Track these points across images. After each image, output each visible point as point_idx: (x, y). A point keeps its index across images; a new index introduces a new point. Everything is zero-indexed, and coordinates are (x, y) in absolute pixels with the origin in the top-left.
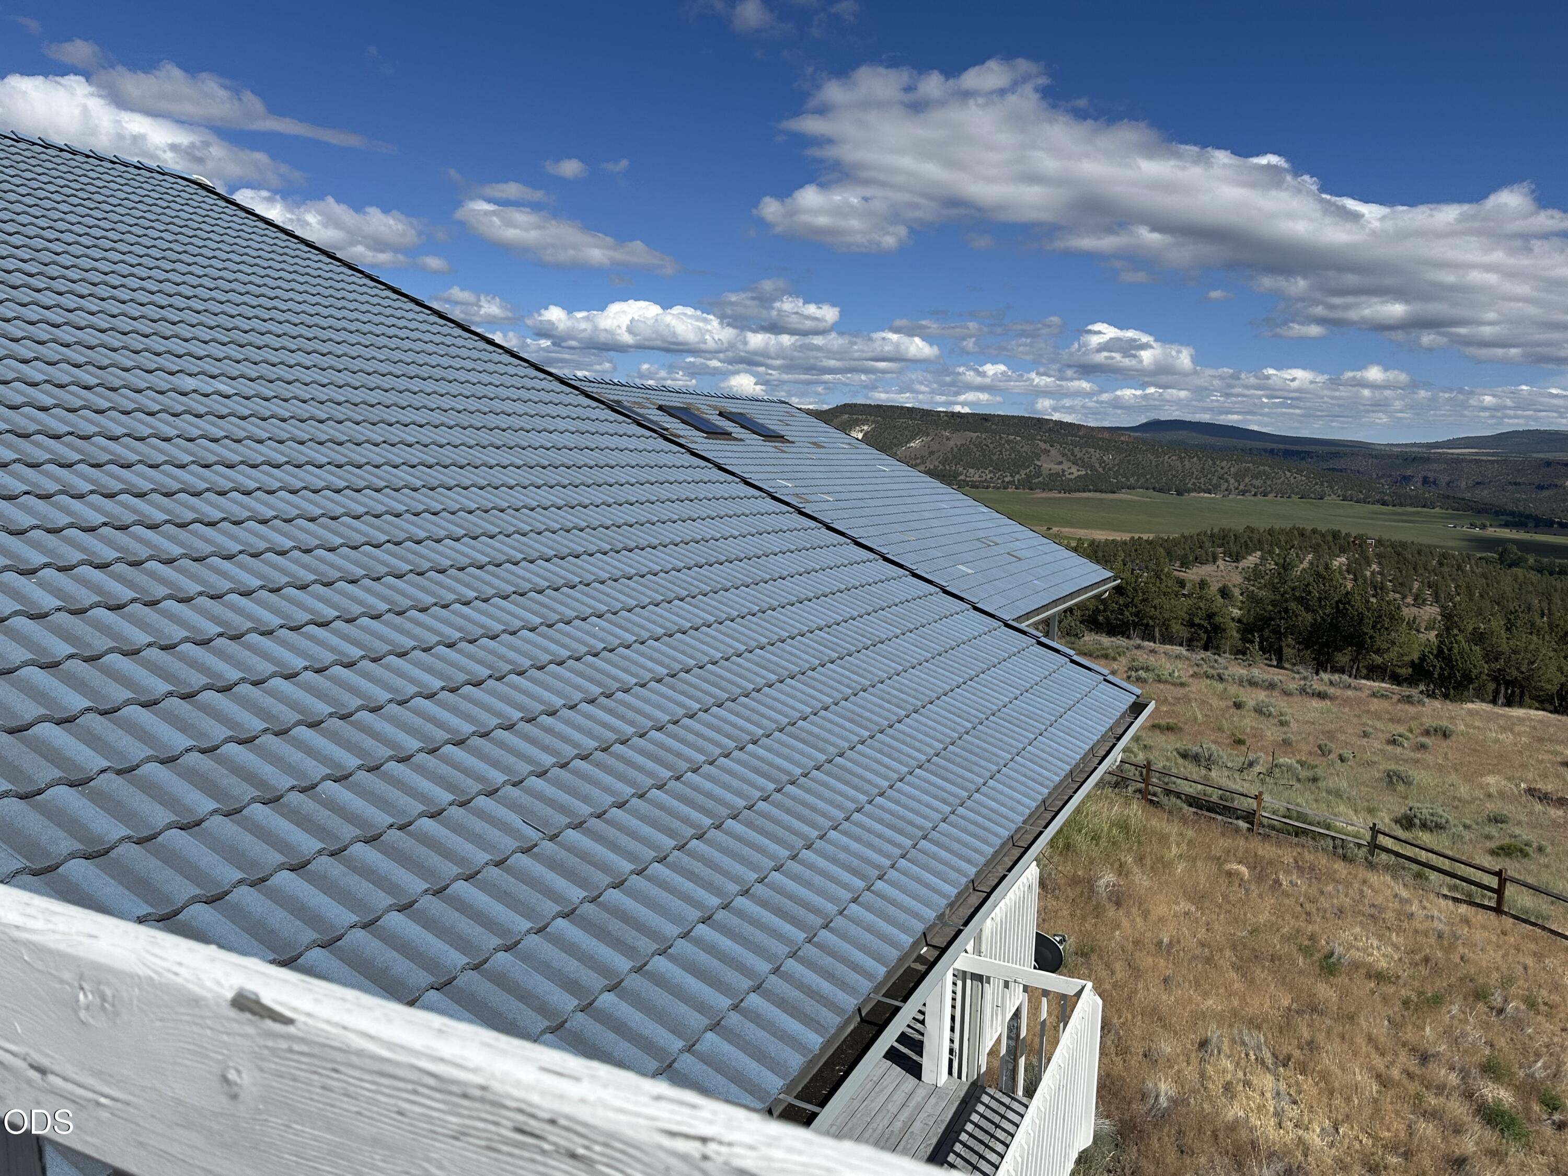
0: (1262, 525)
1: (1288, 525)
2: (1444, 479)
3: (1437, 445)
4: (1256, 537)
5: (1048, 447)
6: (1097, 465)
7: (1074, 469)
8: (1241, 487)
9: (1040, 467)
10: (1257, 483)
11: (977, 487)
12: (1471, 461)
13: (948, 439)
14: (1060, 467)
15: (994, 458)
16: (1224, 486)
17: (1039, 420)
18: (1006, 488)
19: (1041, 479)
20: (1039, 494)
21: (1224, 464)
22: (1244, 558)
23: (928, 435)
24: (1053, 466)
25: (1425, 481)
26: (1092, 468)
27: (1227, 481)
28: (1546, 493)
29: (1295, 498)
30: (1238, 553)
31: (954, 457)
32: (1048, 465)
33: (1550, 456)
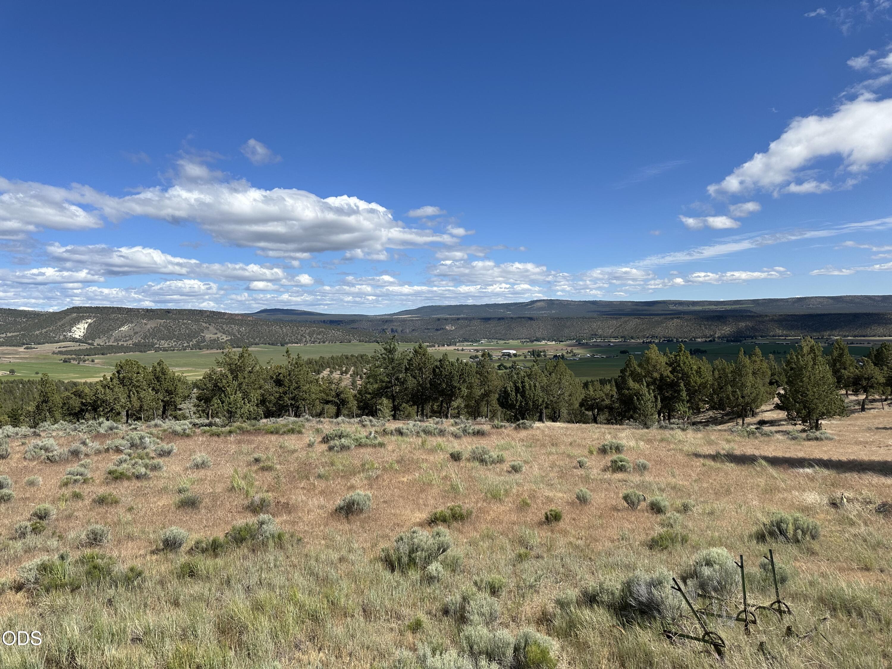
0: (327, 356)
1: (340, 355)
2: (400, 329)
3: (394, 314)
4: (326, 361)
5: (207, 325)
6: (237, 334)
7: (224, 336)
8: (312, 340)
9: (204, 337)
10: (320, 337)
11: (167, 351)
12: (409, 320)
13: (146, 324)
14: (216, 336)
15: (176, 333)
16: (304, 340)
17: (200, 311)
18: (185, 350)
19: (205, 343)
20: (205, 352)
21: (303, 328)
22: (322, 372)
23: (132, 323)
24: (211, 336)
25: (392, 331)
26: (235, 335)
27: (305, 337)
28: (439, 332)
29: (338, 343)
30: (318, 370)
31: (151, 334)
32: (209, 336)
33: (439, 316)
